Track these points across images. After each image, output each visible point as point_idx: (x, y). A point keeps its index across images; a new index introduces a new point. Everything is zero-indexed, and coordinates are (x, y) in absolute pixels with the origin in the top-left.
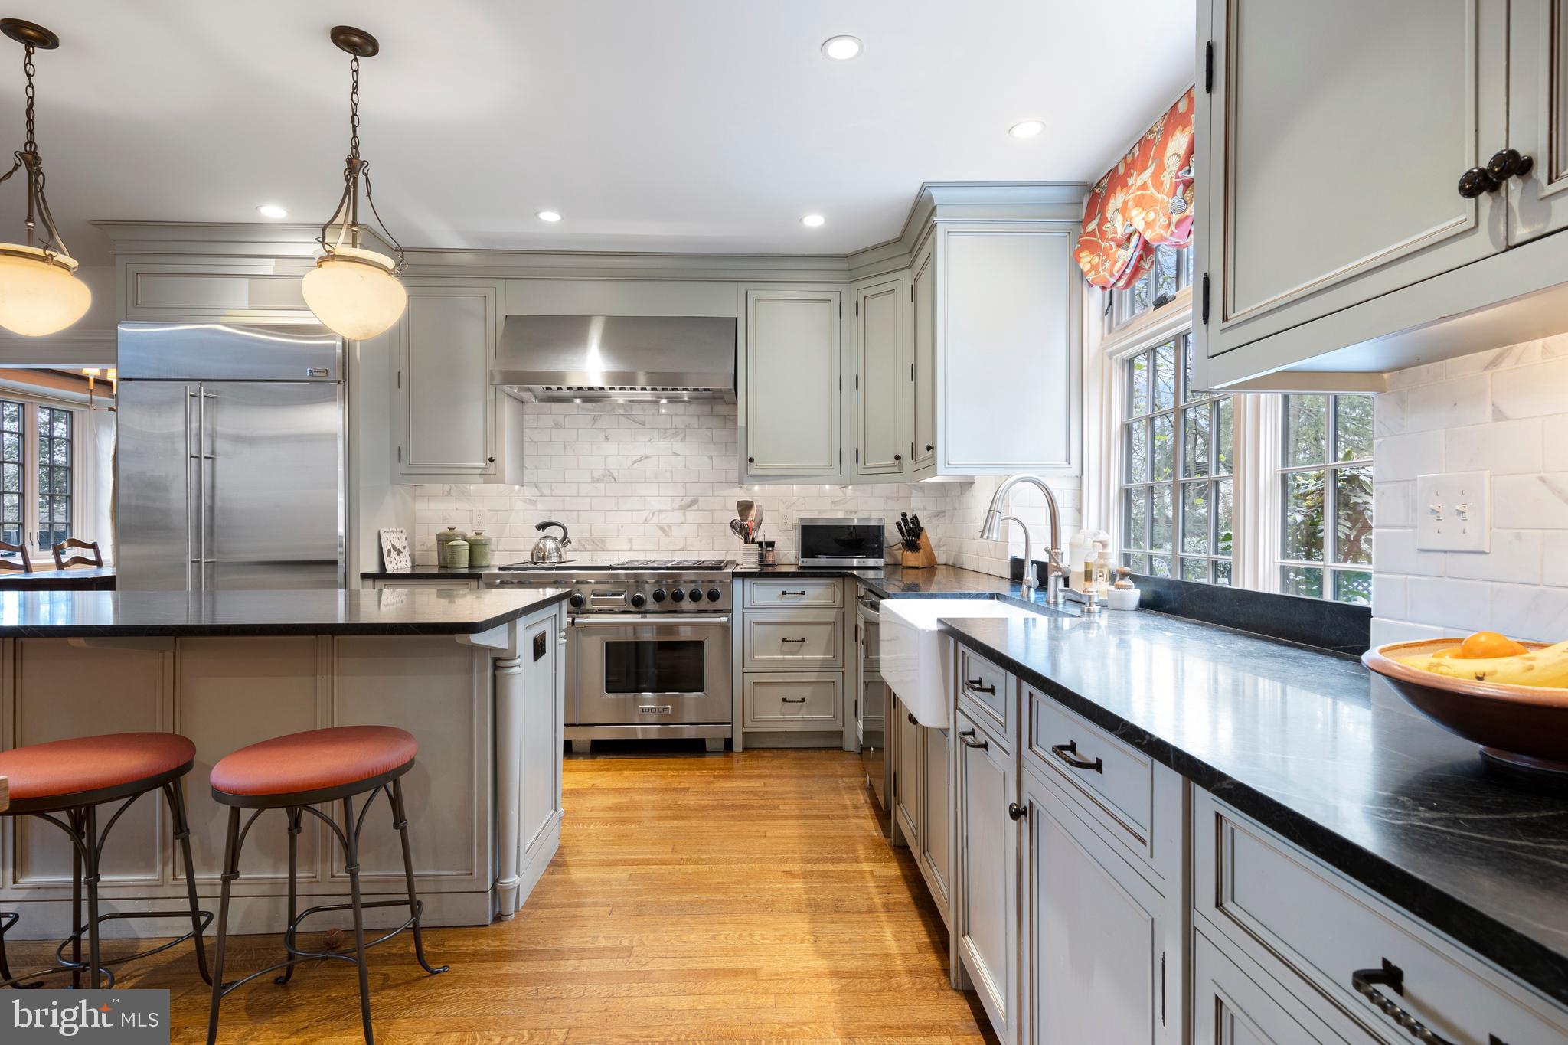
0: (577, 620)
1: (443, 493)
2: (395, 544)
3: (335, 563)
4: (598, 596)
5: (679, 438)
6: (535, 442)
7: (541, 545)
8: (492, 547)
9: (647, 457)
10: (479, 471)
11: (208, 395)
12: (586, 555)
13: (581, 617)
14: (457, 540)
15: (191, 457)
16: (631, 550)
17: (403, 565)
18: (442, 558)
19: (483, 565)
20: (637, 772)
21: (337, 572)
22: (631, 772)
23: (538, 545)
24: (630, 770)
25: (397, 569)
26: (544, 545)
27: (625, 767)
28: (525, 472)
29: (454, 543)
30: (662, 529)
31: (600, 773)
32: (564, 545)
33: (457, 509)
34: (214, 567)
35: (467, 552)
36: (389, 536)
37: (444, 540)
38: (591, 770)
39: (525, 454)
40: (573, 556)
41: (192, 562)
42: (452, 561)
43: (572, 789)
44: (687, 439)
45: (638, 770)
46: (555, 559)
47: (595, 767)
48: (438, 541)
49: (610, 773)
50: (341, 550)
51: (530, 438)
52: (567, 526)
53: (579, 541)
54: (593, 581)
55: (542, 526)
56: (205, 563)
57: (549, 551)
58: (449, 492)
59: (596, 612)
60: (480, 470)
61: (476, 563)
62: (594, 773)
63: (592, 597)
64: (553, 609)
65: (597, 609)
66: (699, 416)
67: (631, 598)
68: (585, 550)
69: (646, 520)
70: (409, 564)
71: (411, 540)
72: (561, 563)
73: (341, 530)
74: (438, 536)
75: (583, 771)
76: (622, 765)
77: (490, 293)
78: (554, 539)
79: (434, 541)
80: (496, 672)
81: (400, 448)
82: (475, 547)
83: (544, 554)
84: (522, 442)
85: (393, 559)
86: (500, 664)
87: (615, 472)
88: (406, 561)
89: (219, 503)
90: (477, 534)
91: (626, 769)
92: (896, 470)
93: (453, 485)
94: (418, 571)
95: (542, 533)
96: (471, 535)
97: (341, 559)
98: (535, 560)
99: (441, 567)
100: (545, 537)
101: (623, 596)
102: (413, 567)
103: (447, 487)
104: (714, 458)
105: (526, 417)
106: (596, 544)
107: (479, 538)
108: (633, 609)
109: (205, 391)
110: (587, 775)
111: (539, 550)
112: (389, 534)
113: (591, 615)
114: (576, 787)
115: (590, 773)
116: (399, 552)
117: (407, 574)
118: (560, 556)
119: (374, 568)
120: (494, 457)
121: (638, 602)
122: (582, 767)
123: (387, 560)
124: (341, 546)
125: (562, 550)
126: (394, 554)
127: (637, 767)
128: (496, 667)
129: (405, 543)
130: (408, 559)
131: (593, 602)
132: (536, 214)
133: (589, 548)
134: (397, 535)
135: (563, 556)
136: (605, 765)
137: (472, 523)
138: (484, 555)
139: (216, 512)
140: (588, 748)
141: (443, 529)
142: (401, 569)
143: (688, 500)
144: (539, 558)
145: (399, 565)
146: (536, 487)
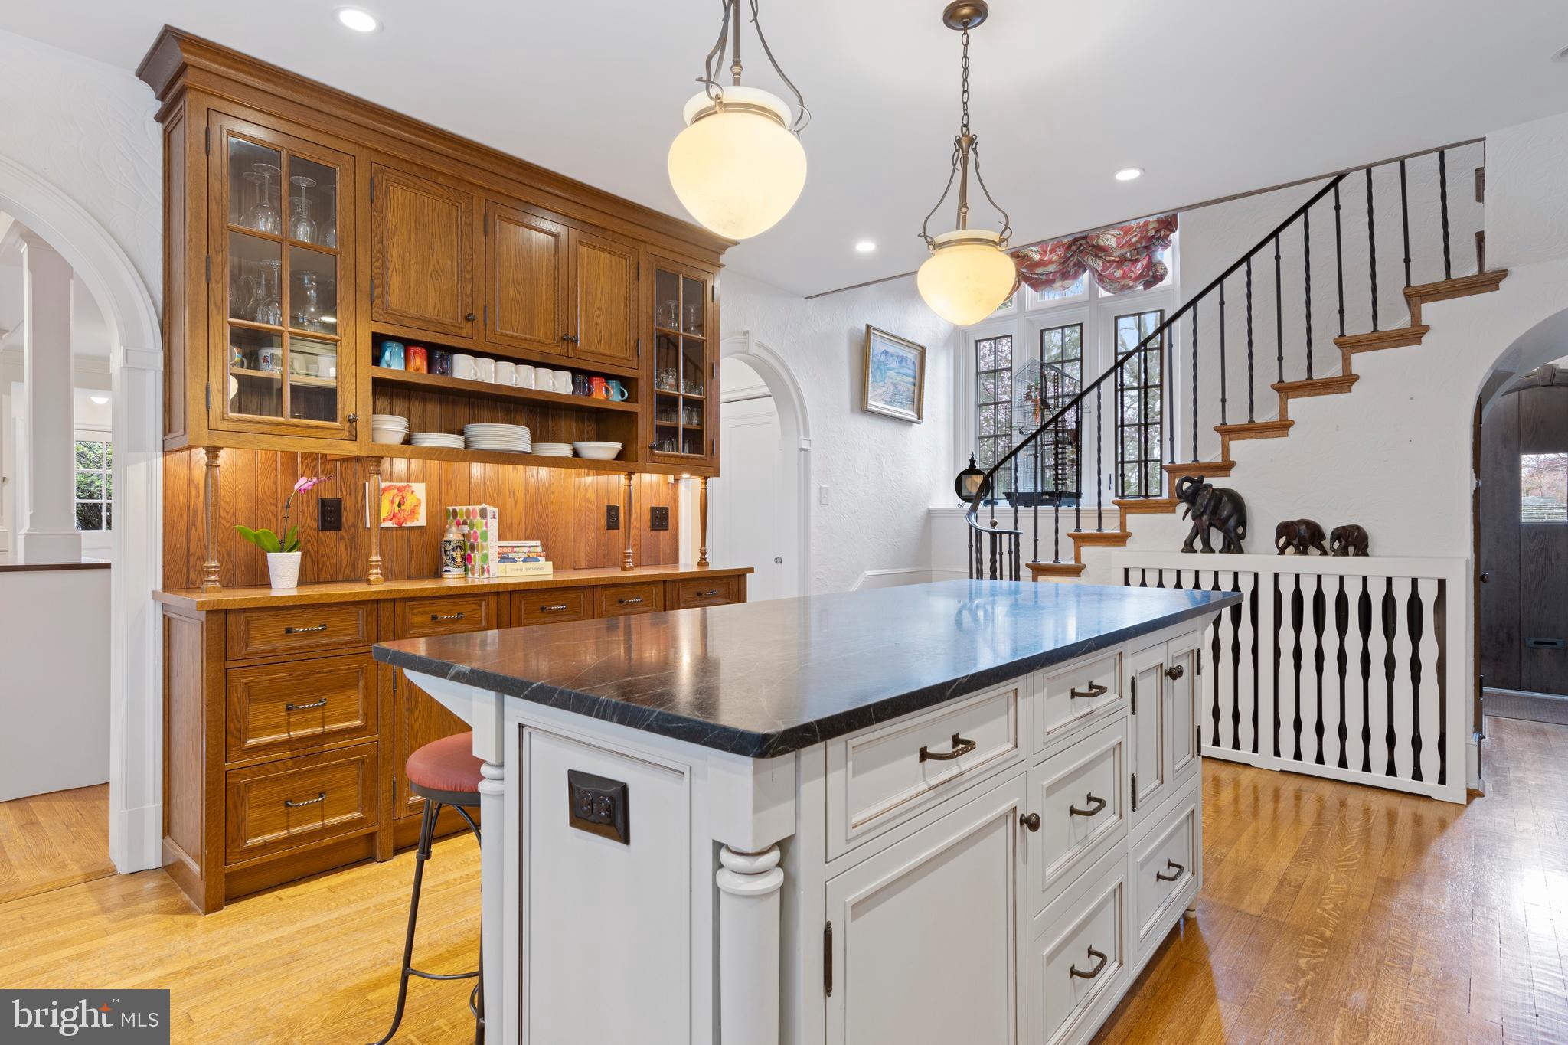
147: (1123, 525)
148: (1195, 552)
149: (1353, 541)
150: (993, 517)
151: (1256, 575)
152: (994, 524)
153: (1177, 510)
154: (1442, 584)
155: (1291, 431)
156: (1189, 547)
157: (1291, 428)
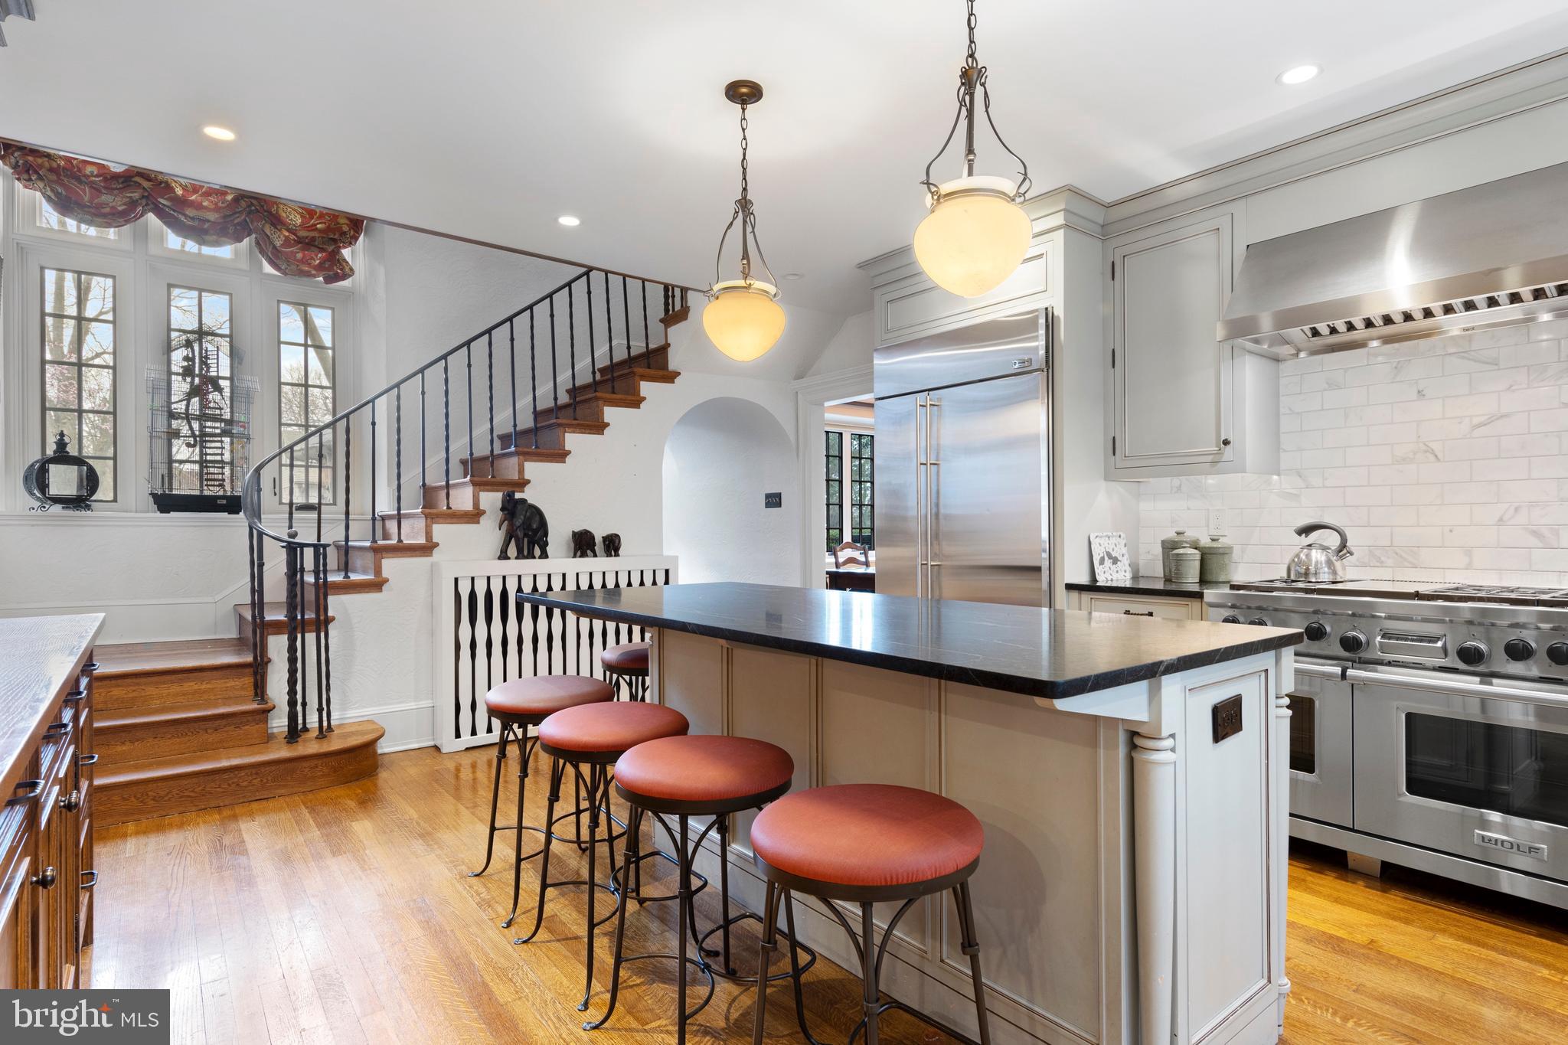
0: (1350, 672)
1: (1172, 490)
2: (1111, 551)
3: (1038, 569)
4: (1390, 638)
6: (1298, 413)
7: (1303, 556)
8: (1236, 554)
10: (1213, 458)
11: (933, 403)
12: (1386, 574)
13: (1360, 669)
14: (1184, 547)
15: (921, 464)
17: (1120, 576)
18: (1167, 570)
19: (1221, 580)
20: (1467, 946)
21: (1040, 580)
22: (1451, 941)
23: (1298, 556)
24: (1451, 935)
25: (1112, 580)
26: (1308, 556)
27: (1443, 926)
28: (1282, 455)
29: (1181, 551)
31: (1391, 922)
32: (1341, 558)
33: (1189, 509)
34: (939, 569)
35: (1197, 564)
36: (1102, 541)
37: (1169, 547)
38: (1375, 912)
39: (1282, 430)
40: (1355, 574)
41: (922, 564)
42: (1176, 574)
43: (1331, 937)
45: (1468, 940)
46: (1325, 576)
47: (1382, 908)
48: (1163, 548)
49: (1410, 929)
50: (1045, 555)
51: (1290, 409)
52: (1347, 530)
53: (1370, 551)
54: (1383, 615)
55: (1307, 530)
56: (931, 566)
57: (1316, 565)
58: (1179, 488)
59: (1389, 664)
61: (1209, 578)
62: (1377, 919)
63: (1379, 639)
64: (1266, 659)
65: (1391, 659)
67: (1457, 647)
68: (1382, 565)
70: (1129, 575)
71: (1132, 546)
72: (1334, 583)
73: (1045, 535)
74: (1163, 542)
75: (1359, 907)
76: (1437, 922)
77: (1224, 222)
78: (1324, 548)
79: (1158, 550)
80: (1134, 754)
81: (1114, 438)
82: (1209, 556)
83: (1307, 569)
84: (1277, 415)
85: (1107, 569)
86: (1138, 741)
87: (1435, 446)
88: (1125, 571)
89: (942, 511)
90: (1213, 540)
91: (1443, 931)
93: (1183, 478)
94: (1143, 585)
96: (1205, 542)
97: (1045, 565)
98: (1293, 577)
99: (1168, 580)
100: (1310, 545)
101: (1440, 644)
102: (1135, 577)
103: (1176, 481)
105: (1283, 381)
106: (1401, 556)
107: (1215, 545)
108: (1462, 666)
109: (930, 400)
110: (1364, 917)
111: (1299, 564)
112: (1103, 539)
113: (1380, 668)
114: (1341, 934)
115: (1370, 916)
116: (1115, 561)
117: (1125, 588)
118: (1335, 573)
119: (1084, 579)
120: (1230, 439)
121: (1470, 657)
122: (1360, 900)
123: (1098, 569)
124: (1044, 551)
125: (1338, 565)
126: (1108, 562)
127: (1466, 934)
128: (1133, 747)
129: (1124, 550)
130: (1128, 569)
131: (1383, 648)
133: (1390, 562)
134: (1113, 540)
135: (1340, 572)
136: (1402, 910)
137: (1208, 526)
138: (1223, 567)
139: (941, 517)
140: (1377, 870)
141: (1170, 534)
142: (1117, 580)
144: (1299, 574)
145: (1115, 576)
146: (1300, 476)
147: (429, 535)
148: (509, 558)
149: (612, 545)
150: (290, 527)
151: (564, 575)
152: (294, 535)
153: (481, 521)
154: (667, 572)
155: (568, 459)
156: (503, 556)
157: (568, 457)
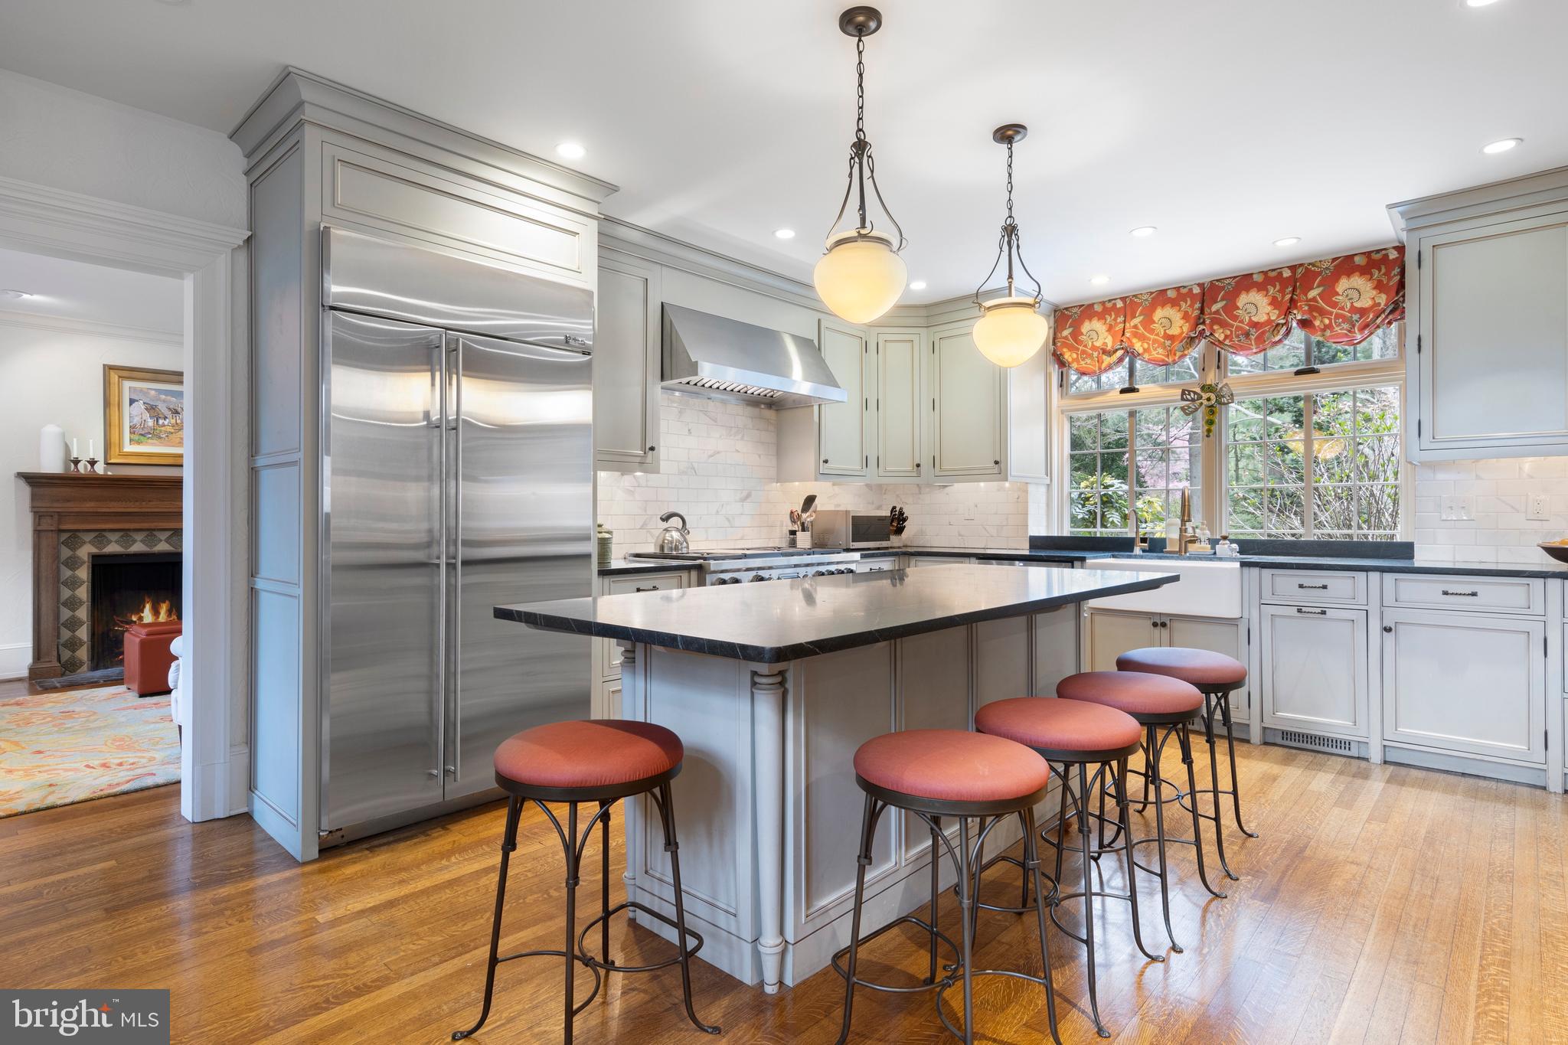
5: (740, 436)
9: (718, 453)
10: (638, 460)
16: (707, 539)
23: (664, 537)
30: (728, 519)
44: (745, 438)
52: (684, 517)
55: (666, 518)
60: (640, 458)
66: (752, 418)
69: (717, 511)
77: (651, 277)
78: (676, 529)
92: (915, 474)
95: (665, 525)
100: (669, 528)
104: (762, 456)
111: (666, 540)
132: (774, 232)
143: (745, 493)
